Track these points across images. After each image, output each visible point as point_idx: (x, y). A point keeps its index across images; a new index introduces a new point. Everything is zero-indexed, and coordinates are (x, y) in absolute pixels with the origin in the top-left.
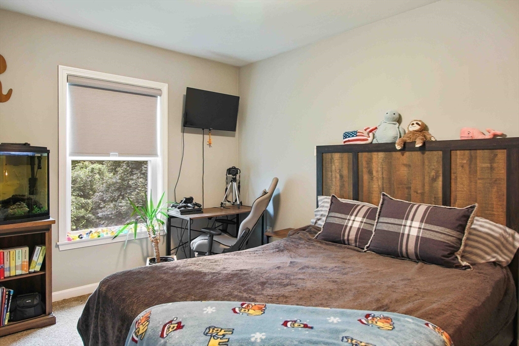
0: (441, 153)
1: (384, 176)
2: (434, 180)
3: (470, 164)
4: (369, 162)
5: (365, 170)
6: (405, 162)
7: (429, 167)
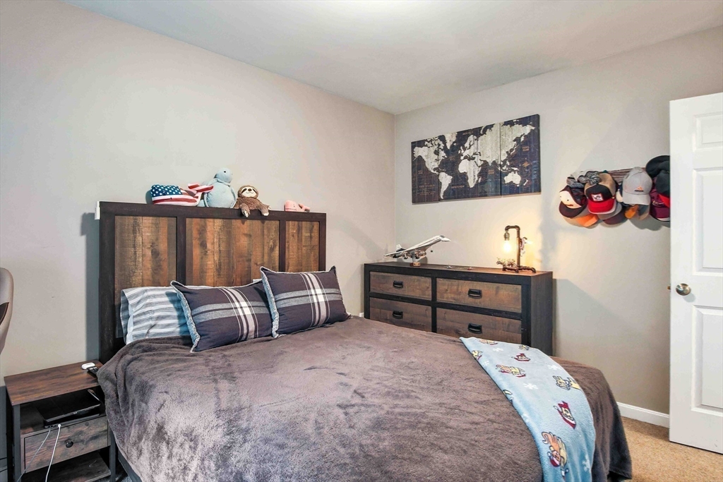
0: (278, 222)
1: (221, 248)
2: (272, 249)
3: (298, 233)
4: (202, 231)
5: (196, 243)
6: (246, 232)
7: (268, 237)
